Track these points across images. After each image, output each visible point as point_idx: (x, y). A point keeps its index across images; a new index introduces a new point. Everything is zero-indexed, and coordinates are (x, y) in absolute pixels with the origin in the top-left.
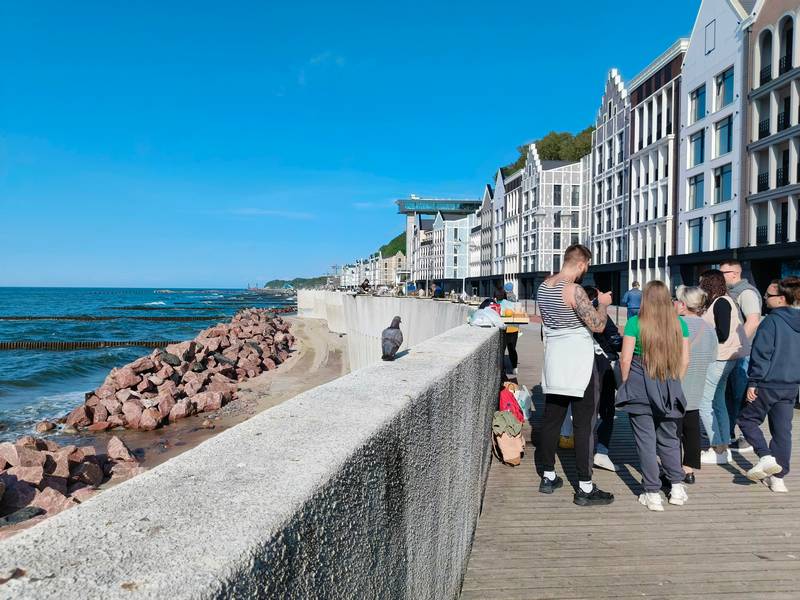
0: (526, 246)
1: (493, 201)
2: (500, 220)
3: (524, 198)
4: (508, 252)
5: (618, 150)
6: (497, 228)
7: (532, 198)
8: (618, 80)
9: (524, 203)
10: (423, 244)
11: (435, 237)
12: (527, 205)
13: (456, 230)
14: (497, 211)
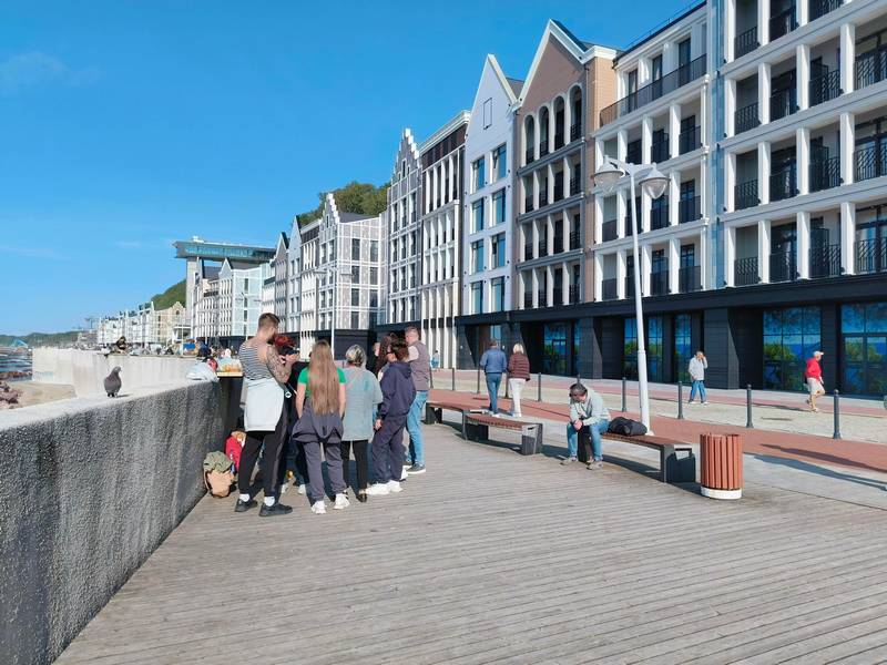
0: (323, 302)
1: (288, 251)
2: (296, 272)
3: (321, 251)
4: (305, 308)
5: (411, 211)
6: (292, 280)
7: (329, 251)
8: (411, 140)
9: (322, 255)
10: (205, 295)
11: (222, 287)
12: (324, 258)
13: (246, 280)
14: (293, 262)
